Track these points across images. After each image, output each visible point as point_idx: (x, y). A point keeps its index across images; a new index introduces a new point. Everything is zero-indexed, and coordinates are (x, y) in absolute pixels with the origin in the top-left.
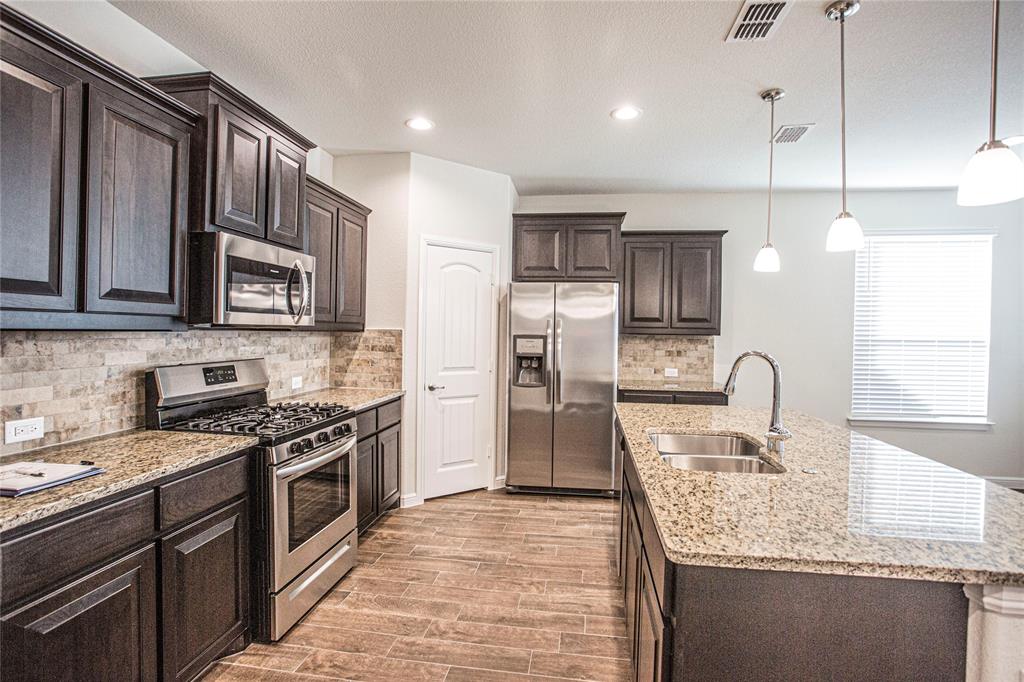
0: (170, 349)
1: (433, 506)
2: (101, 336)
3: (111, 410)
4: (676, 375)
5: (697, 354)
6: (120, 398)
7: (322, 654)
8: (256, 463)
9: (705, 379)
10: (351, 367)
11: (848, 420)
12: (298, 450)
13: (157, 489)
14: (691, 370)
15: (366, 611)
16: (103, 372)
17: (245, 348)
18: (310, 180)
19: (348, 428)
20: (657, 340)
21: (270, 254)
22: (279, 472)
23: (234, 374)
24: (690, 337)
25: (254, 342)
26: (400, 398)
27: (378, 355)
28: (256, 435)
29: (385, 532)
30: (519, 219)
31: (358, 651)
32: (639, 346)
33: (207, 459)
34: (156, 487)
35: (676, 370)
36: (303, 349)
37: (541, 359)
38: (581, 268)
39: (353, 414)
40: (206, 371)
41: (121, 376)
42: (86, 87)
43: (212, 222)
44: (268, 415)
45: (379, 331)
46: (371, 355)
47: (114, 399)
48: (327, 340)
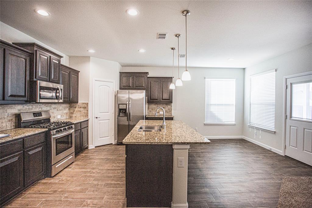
0: (24, 108)
1: (97, 148)
2: (6, 105)
3: (8, 123)
5: (168, 108)
6: (11, 120)
7: (64, 178)
8: (47, 135)
9: (170, 114)
10: (74, 113)
11: (204, 124)
12: (58, 132)
13: (23, 139)
14: (166, 112)
15: (76, 170)
16: (7, 114)
17: (44, 108)
18: (62, 65)
19: (72, 127)
20: (158, 105)
21: (51, 85)
22: (53, 137)
23: (41, 114)
25: (47, 106)
26: (88, 120)
27: (82, 109)
28: (47, 128)
29: (83, 154)
30: (121, 73)
31: (73, 177)
32: (153, 106)
33: (35, 133)
34: (23, 138)
36: (61, 108)
37: (125, 110)
38: (137, 86)
39: (73, 124)
40: (34, 114)
41: (11, 115)
42: (4, 49)
43: (36, 78)
44: (50, 124)
45: (82, 103)
46: (80, 109)
47: (9, 121)
48: (68, 105)
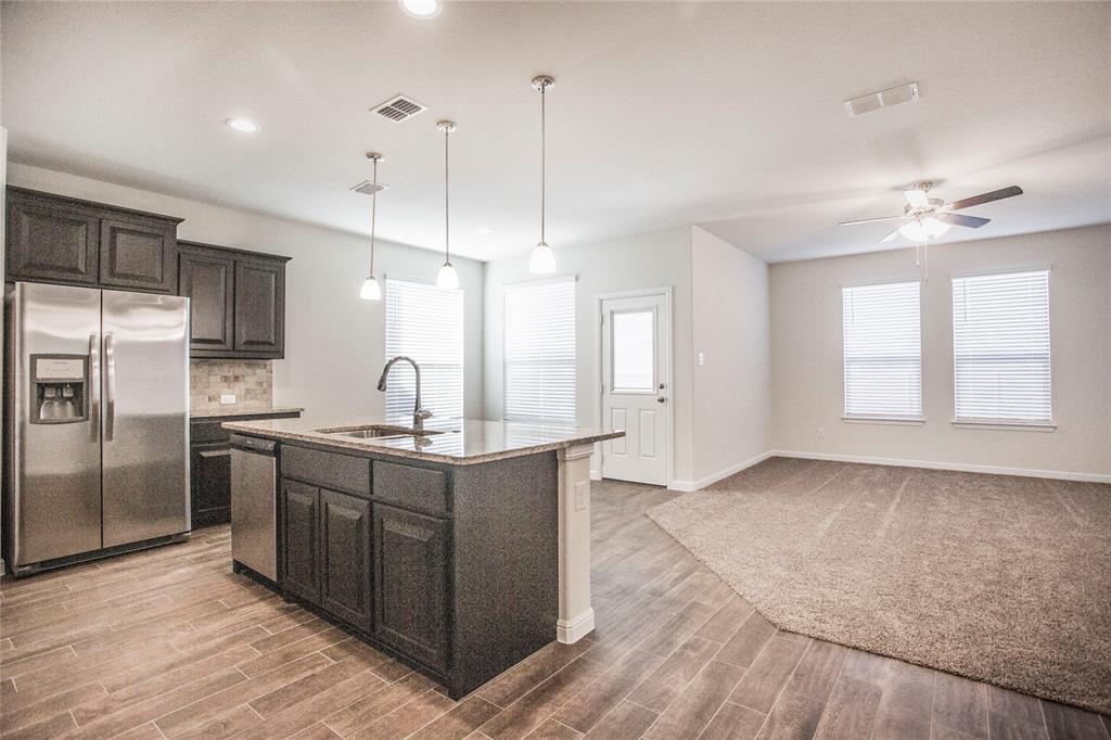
4: (234, 402)
5: (255, 379)
9: (264, 404)
14: (248, 396)
20: (210, 365)
24: (247, 361)
30: (15, 194)
35: (234, 397)
37: (78, 389)
38: (123, 276)
